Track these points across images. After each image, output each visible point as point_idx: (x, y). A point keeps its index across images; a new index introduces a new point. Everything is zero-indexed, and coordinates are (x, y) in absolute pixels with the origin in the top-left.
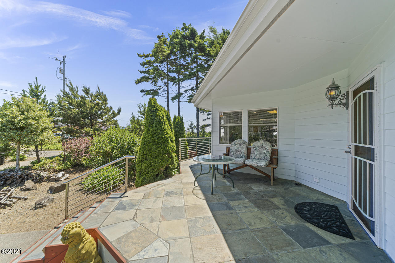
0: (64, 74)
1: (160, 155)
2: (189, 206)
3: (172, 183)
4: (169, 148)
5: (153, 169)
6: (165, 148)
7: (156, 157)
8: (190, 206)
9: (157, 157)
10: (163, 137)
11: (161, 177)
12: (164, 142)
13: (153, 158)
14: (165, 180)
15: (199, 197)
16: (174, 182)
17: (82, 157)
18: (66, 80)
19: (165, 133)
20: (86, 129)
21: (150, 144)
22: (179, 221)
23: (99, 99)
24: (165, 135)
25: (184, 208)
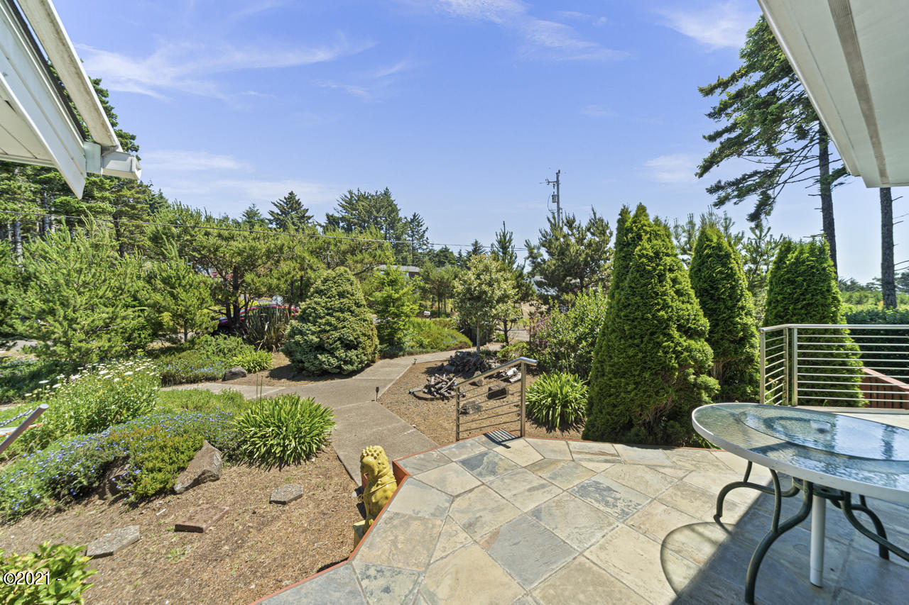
0: (558, 203)
1: (636, 370)
2: (588, 564)
3: (647, 466)
4: (666, 353)
5: (615, 406)
6: (655, 351)
7: (625, 373)
8: (595, 568)
9: (626, 376)
10: (647, 319)
11: (637, 435)
12: (653, 334)
13: (615, 375)
14: (640, 449)
15: (671, 567)
16: (652, 467)
17: (546, 347)
18: (561, 211)
19: (658, 304)
20: (566, 296)
21: (613, 336)
22: (507, 579)
23: (593, 234)
24: (659, 310)
25: (569, 559)
